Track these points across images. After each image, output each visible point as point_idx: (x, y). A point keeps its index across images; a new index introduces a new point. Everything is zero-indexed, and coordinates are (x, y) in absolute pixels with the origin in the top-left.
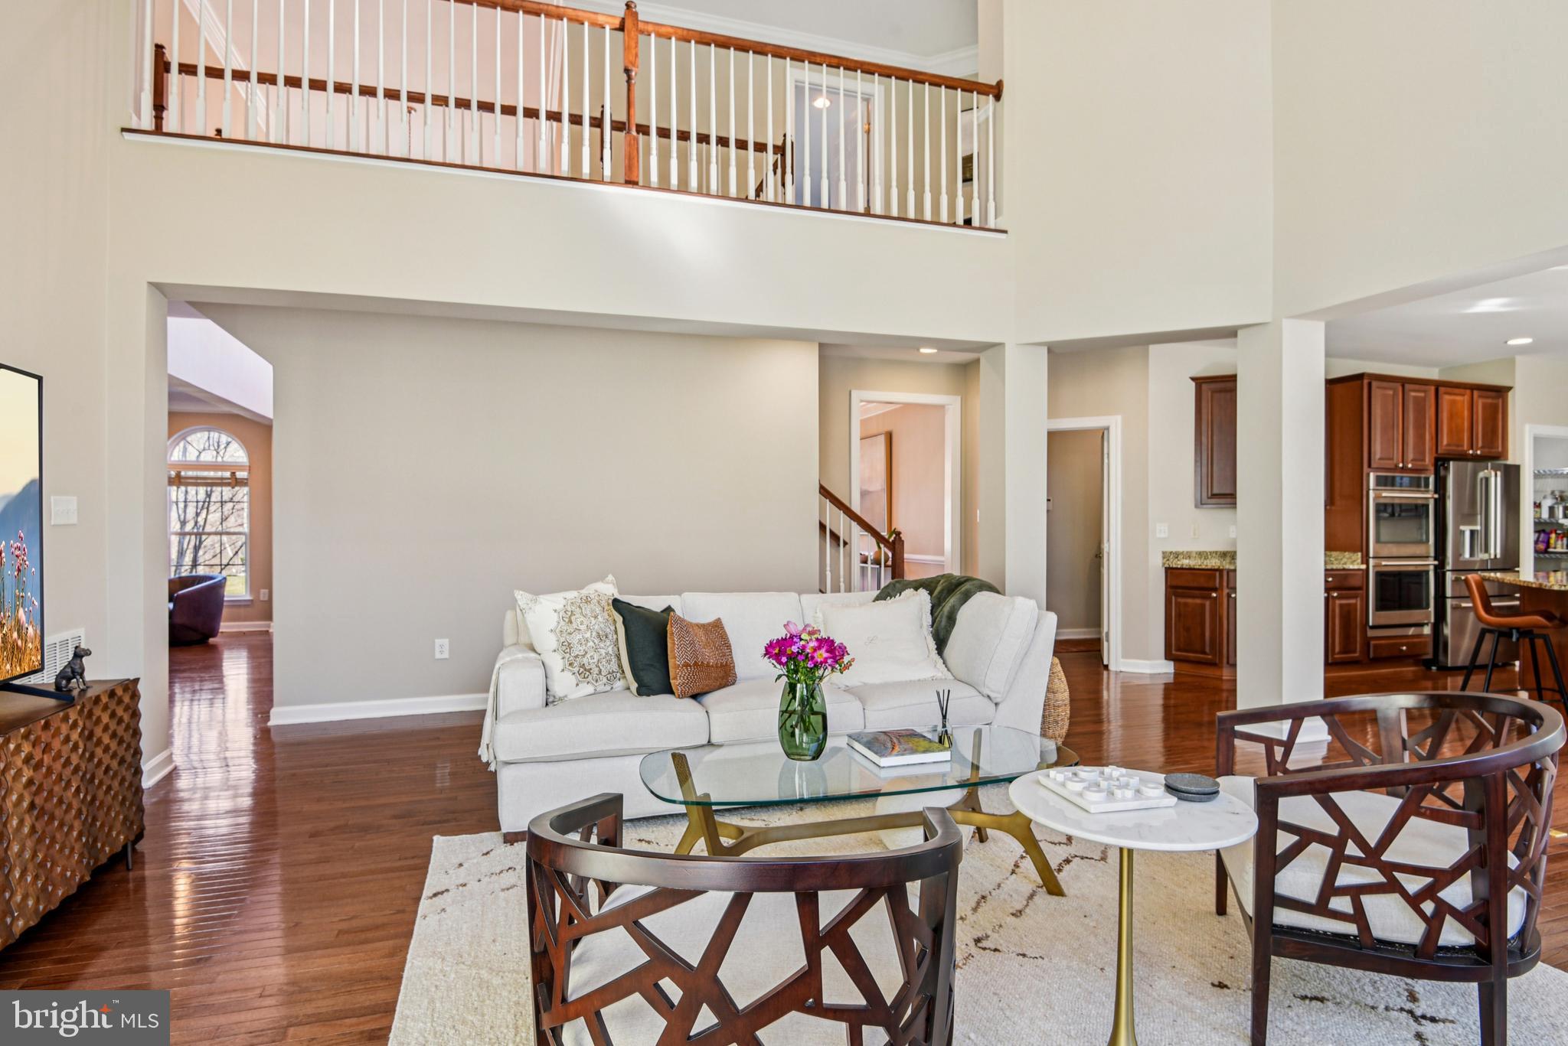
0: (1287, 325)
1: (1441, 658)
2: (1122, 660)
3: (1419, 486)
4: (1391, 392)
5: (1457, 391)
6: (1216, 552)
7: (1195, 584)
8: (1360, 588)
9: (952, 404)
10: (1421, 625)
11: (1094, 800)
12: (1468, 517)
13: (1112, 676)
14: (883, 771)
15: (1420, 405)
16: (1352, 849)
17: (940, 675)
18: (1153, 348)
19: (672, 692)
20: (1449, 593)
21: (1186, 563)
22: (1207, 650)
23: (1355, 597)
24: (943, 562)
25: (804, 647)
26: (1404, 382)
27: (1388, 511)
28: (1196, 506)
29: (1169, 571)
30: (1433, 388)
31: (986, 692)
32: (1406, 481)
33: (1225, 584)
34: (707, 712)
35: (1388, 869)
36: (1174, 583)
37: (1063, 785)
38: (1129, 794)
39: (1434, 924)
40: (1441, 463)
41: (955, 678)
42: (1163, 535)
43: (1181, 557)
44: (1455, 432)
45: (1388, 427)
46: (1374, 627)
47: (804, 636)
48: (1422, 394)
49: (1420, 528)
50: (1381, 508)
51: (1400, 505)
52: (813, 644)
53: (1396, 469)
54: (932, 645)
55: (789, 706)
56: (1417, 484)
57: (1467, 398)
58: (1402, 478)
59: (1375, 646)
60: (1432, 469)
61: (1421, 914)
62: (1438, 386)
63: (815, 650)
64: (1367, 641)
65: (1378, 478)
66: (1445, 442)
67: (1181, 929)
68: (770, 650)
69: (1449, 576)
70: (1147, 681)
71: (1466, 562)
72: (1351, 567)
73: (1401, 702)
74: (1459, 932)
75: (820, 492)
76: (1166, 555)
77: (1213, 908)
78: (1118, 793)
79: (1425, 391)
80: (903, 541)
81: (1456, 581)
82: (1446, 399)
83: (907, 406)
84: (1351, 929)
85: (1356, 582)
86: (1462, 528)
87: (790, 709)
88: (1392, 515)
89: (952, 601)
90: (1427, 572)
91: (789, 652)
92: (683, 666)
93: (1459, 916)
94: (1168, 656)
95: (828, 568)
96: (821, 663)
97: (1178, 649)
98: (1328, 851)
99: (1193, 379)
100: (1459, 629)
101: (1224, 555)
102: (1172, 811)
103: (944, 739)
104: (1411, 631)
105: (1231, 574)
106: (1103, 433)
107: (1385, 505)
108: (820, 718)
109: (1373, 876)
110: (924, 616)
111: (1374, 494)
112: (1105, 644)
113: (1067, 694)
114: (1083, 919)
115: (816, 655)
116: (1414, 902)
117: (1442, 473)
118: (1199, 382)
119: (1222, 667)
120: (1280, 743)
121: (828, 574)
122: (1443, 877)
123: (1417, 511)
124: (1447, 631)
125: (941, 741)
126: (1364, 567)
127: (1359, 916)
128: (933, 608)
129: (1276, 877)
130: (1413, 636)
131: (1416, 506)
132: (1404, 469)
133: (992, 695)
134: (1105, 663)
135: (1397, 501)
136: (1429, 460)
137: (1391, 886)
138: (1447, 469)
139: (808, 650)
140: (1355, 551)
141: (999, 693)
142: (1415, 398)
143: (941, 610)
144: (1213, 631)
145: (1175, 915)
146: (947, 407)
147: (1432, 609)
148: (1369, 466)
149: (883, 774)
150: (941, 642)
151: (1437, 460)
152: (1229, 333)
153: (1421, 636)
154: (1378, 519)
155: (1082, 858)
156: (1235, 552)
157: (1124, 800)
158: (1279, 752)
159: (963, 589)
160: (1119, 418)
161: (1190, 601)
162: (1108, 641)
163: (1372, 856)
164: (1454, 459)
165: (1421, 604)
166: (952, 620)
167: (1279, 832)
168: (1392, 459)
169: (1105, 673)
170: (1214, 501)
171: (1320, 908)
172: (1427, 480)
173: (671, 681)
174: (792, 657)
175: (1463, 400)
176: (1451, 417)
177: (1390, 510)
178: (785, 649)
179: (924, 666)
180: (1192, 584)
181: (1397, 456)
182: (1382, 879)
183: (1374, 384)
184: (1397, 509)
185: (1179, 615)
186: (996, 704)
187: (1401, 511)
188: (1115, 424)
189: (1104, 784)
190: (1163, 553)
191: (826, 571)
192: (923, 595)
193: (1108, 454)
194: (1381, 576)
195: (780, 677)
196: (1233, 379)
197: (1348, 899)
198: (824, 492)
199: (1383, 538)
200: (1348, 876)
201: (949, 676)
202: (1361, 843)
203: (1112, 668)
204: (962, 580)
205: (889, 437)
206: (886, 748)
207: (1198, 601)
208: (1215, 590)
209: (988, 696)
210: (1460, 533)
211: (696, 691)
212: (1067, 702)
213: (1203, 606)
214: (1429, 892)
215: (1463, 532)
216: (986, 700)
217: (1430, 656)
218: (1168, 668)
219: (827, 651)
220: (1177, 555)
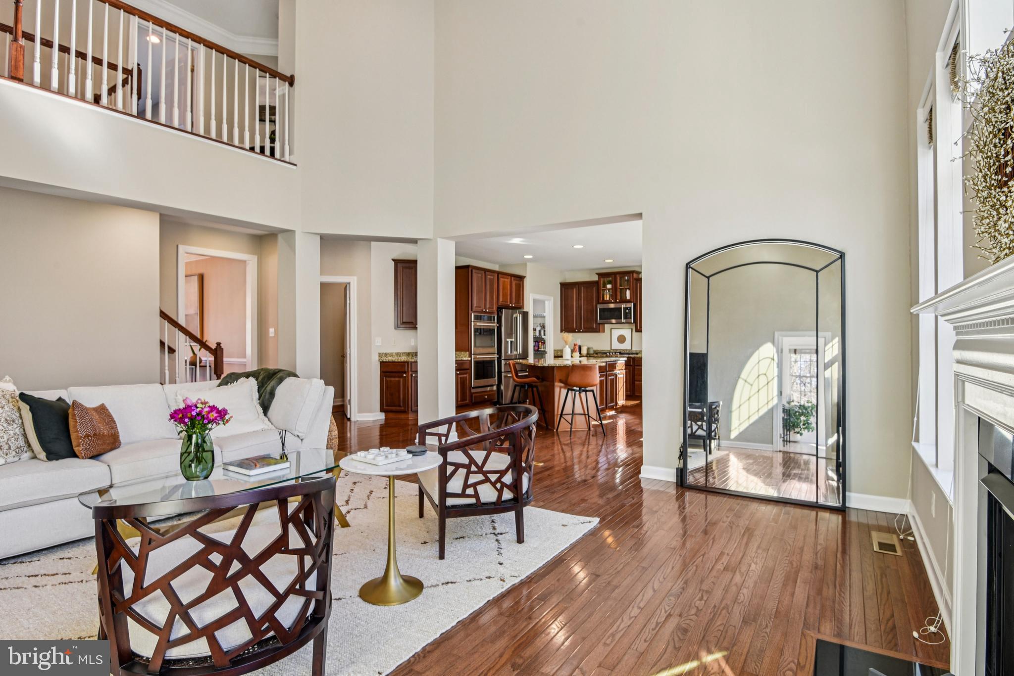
0: (439, 240)
1: (500, 401)
2: (357, 414)
3: (491, 320)
4: (480, 275)
5: (505, 276)
6: (405, 353)
7: (396, 370)
8: (468, 369)
9: (252, 261)
10: (492, 386)
11: (381, 460)
12: (509, 335)
13: (353, 424)
14: (251, 478)
15: (491, 281)
16: (473, 468)
17: (266, 427)
18: (373, 243)
19: (74, 455)
20: (503, 370)
21: (390, 359)
22: (401, 405)
23: (466, 374)
24: (245, 362)
25: (201, 412)
26: (486, 271)
27: (479, 332)
28: (395, 329)
29: (383, 364)
30: (496, 275)
31: (297, 433)
32: (486, 318)
33: (410, 369)
34: (108, 466)
35: (485, 474)
36: (385, 370)
37: (365, 457)
38: (394, 455)
39: (500, 492)
40: (500, 309)
41: (276, 428)
42: (378, 344)
43: (388, 356)
44: (505, 295)
45: (479, 292)
46: (474, 388)
47: (199, 405)
48: (492, 277)
49: (492, 340)
50: (476, 330)
51: (484, 329)
52: (206, 409)
53: (482, 312)
54: (260, 410)
55: (187, 449)
56: (490, 319)
57: (509, 280)
58: (484, 316)
59: (475, 397)
60: (496, 312)
61: (496, 488)
62: (499, 273)
63: (209, 412)
64: (471, 394)
65: (475, 316)
66: (501, 300)
67: (406, 527)
68: (176, 415)
69: (503, 362)
70: (372, 424)
71: (509, 356)
72: (465, 359)
73: (488, 411)
74: (509, 494)
75: (160, 316)
76: (380, 355)
77: (418, 516)
78: (389, 456)
79: (493, 276)
80: (223, 349)
81: (506, 364)
82: (501, 280)
83: (213, 258)
84: (473, 501)
85: (466, 366)
86: (508, 340)
87: (189, 450)
88: (480, 334)
89: (272, 383)
90: (495, 361)
91: (189, 415)
92: (85, 436)
93: (508, 487)
94: (382, 410)
95: (167, 368)
96: (213, 420)
97: (387, 406)
98: (465, 471)
99: (393, 260)
100: (507, 387)
101: (408, 354)
102: (410, 460)
103: (284, 457)
104: (488, 389)
105: (413, 364)
106: (346, 287)
107: (477, 329)
108: (210, 454)
109: (480, 477)
110: (253, 393)
111: (474, 324)
112: (348, 406)
113: (337, 432)
114: (361, 534)
115: (209, 415)
116: (494, 484)
117: (500, 314)
118: (397, 262)
119: (408, 413)
120: (444, 435)
121: (167, 372)
122: (502, 473)
123: (490, 332)
124: (502, 388)
125: (281, 458)
126: (470, 359)
127: (476, 495)
128: (259, 388)
129: (447, 485)
130: (489, 391)
131: (490, 329)
132: (485, 312)
133: (299, 434)
134: (348, 417)
135: (482, 327)
136: (495, 308)
137: (487, 480)
138: (502, 313)
139: (204, 413)
140: (466, 351)
141: (303, 433)
142: (490, 278)
143: (265, 389)
144: (404, 395)
145: (402, 522)
146: (247, 262)
147: (496, 378)
148: (472, 310)
149: (252, 479)
150: (266, 408)
151: (498, 308)
152: (414, 241)
153: (492, 391)
154: (475, 335)
155: (355, 509)
156: (417, 353)
157: (392, 458)
158: (443, 439)
159: (278, 376)
160: (355, 278)
161: (393, 379)
162: (350, 404)
163: (480, 470)
164: (504, 308)
165: (492, 376)
166: (272, 395)
167: (448, 466)
168: (480, 307)
169: (348, 423)
170: (404, 326)
171: (463, 495)
172: (494, 317)
173: (74, 448)
174: (192, 419)
175: (508, 280)
176: (503, 289)
177: (479, 331)
178: (187, 414)
179: (259, 423)
180: (394, 370)
181: (483, 306)
182: (483, 478)
183: (474, 271)
184: (482, 331)
185: (387, 387)
186: (302, 440)
187: (484, 332)
188: (354, 281)
189: (383, 454)
190: (379, 354)
191: (165, 370)
192: (253, 381)
193: (350, 298)
194: (477, 363)
195: (181, 432)
196: (415, 262)
197: (472, 488)
198: (163, 315)
199: (478, 344)
200: (473, 479)
201: (272, 427)
202: (476, 465)
203: (353, 419)
204: (277, 371)
205: (201, 278)
206: (251, 466)
207: (397, 379)
208: (405, 373)
209: (298, 436)
210: (507, 341)
211: (95, 453)
212: (337, 436)
213: (399, 382)
214: (499, 480)
215: (508, 342)
216: (297, 438)
217: (496, 400)
218: (381, 416)
219: (216, 413)
220: (386, 355)
